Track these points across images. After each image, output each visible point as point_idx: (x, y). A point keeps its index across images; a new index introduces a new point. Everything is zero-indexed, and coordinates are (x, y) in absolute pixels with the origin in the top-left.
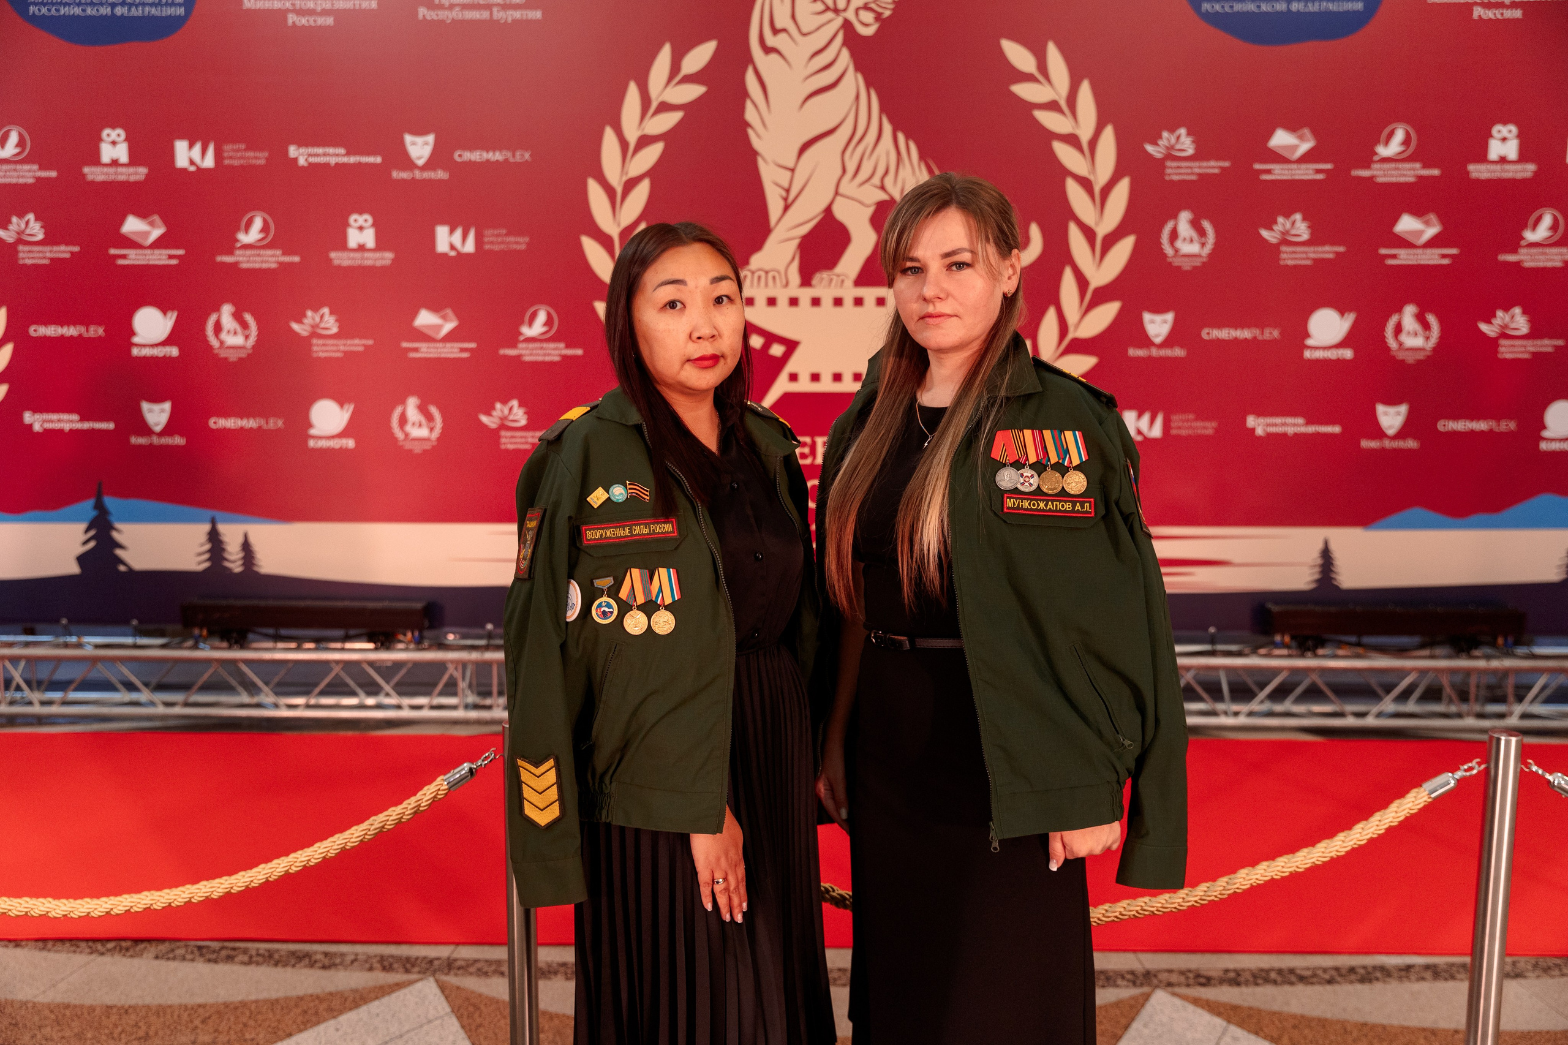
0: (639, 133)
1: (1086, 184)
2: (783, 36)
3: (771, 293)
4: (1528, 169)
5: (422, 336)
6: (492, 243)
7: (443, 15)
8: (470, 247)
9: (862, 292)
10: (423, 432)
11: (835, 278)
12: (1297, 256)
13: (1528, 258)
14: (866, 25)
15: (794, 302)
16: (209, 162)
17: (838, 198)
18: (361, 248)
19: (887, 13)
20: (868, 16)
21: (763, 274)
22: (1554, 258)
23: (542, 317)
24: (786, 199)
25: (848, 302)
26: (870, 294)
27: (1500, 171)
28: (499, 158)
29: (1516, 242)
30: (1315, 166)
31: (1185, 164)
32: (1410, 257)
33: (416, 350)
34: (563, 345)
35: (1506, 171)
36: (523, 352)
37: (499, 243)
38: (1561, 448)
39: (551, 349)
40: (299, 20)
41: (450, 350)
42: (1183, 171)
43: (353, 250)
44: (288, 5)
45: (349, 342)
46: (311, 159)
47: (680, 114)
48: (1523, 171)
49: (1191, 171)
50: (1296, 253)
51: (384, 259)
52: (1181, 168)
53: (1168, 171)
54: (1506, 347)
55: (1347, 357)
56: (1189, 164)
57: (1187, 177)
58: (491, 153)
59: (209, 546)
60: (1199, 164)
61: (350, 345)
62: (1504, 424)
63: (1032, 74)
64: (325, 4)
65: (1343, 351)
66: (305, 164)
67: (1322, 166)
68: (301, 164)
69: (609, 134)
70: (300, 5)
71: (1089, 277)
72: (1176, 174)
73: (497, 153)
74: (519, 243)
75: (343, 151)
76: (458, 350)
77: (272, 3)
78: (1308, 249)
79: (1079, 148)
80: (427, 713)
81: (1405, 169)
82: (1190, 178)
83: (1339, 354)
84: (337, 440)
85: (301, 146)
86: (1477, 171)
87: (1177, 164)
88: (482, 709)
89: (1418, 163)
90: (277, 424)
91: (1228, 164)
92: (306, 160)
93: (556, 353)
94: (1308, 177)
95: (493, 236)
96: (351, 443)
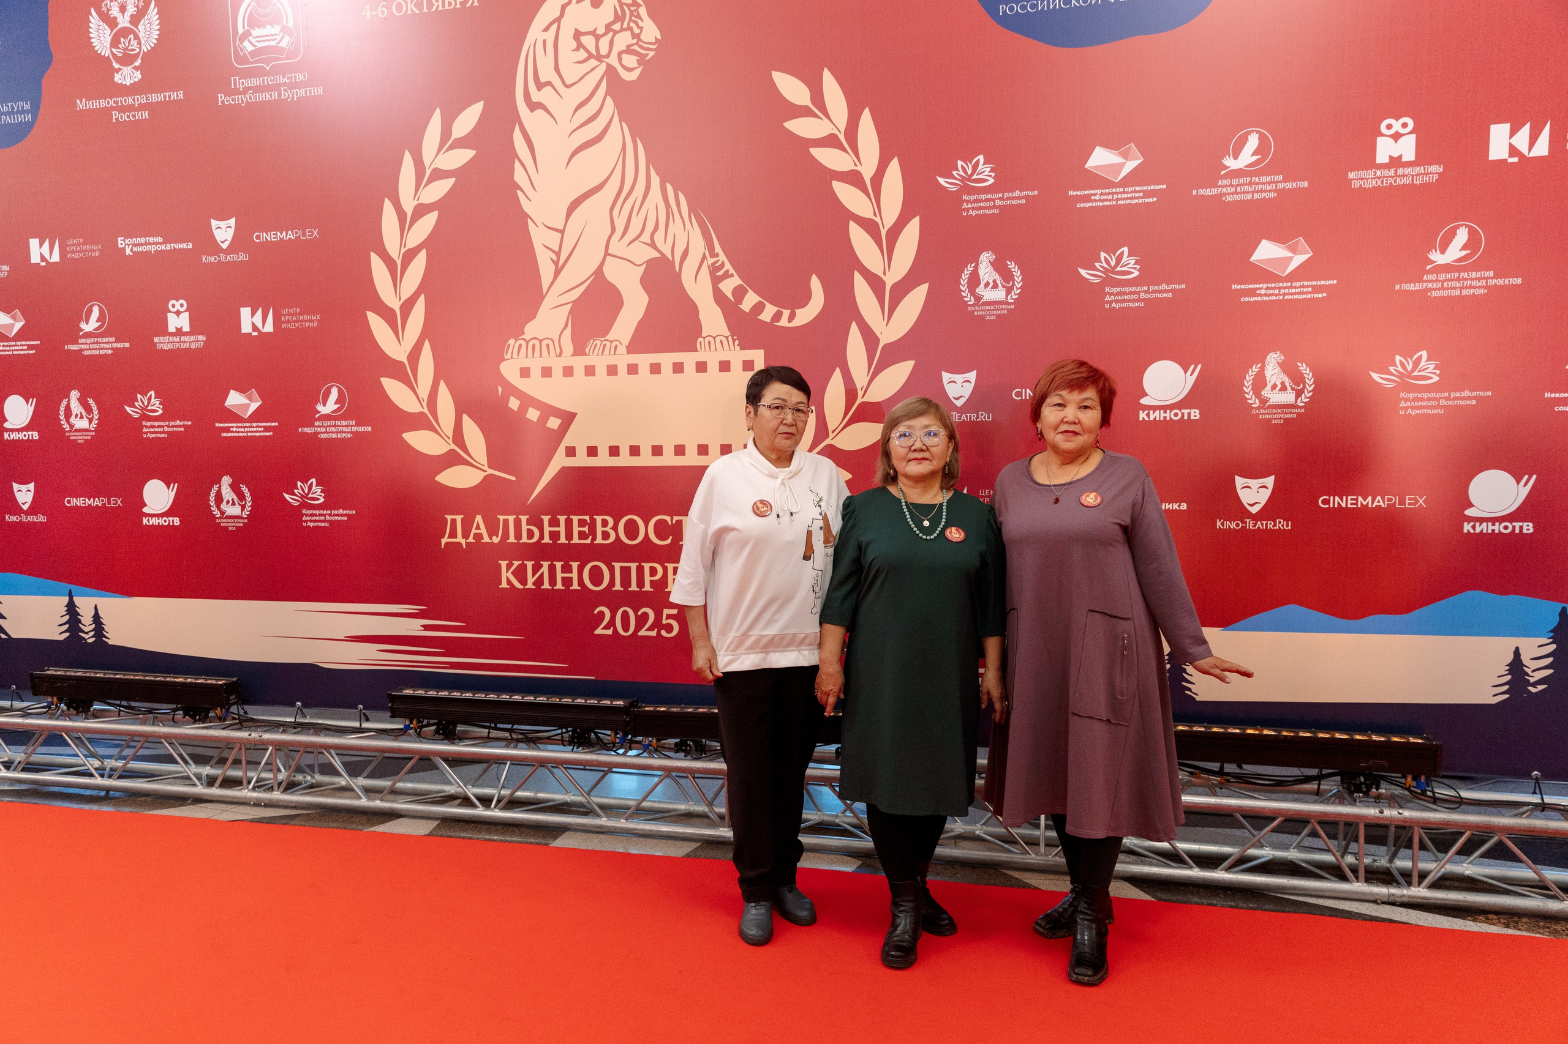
0: (416, 203)
1: (870, 227)
2: (549, 88)
3: (546, 362)
4: (1431, 172)
5: (232, 416)
6: (288, 322)
7: (238, 99)
8: (269, 327)
9: (635, 358)
11: (608, 344)
12: (1128, 297)
13: (1433, 286)
14: (630, 70)
15: (568, 371)
16: (56, 258)
17: (608, 257)
18: (179, 332)
19: (651, 54)
20: (630, 61)
21: (537, 342)
22: (1477, 283)
23: (334, 394)
24: (556, 263)
25: (622, 370)
26: (644, 360)
27: (1392, 177)
28: (292, 237)
29: (1419, 267)
30: (1145, 188)
31: (983, 197)
32: (1272, 292)
33: (228, 430)
34: (353, 423)
35: (1399, 176)
36: (319, 430)
37: (295, 322)
38: (1493, 530)
39: (343, 426)
40: (121, 116)
41: (255, 429)
42: (982, 204)
43: (172, 334)
44: (112, 103)
45: (172, 423)
46: (135, 249)
47: (452, 181)
48: (1425, 174)
49: (991, 204)
50: (1125, 293)
51: (197, 341)
52: (981, 201)
53: (965, 206)
54: (1411, 401)
55: (1192, 418)
56: (989, 196)
57: (987, 212)
58: (284, 233)
59: (68, 617)
60: (1001, 195)
61: (173, 426)
62: (1410, 499)
63: (807, 107)
64: (142, 99)
65: (1189, 411)
66: (131, 254)
67: (1153, 187)
68: (127, 254)
69: (388, 205)
70: (121, 101)
71: (878, 334)
72: (973, 209)
73: (290, 232)
74: (312, 321)
75: (160, 240)
76: (262, 429)
77: (99, 102)
78: (1139, 289)
79: (862, 187)
80: (215, 791)
81: (1263, 183)
82: (992, 211)
83: (1183, 414)
84: (165, 518)
85: (126, 237)
86: (1362, 179)
87: (975, 197)
88: (265, 791)
89: (1276, 174)
90: (117, 502)
91: (1036, 193)
92: (132, 250)
93: (347, 430)
94: (1135, 201)
95: (289, 315)
96: (177, 521)
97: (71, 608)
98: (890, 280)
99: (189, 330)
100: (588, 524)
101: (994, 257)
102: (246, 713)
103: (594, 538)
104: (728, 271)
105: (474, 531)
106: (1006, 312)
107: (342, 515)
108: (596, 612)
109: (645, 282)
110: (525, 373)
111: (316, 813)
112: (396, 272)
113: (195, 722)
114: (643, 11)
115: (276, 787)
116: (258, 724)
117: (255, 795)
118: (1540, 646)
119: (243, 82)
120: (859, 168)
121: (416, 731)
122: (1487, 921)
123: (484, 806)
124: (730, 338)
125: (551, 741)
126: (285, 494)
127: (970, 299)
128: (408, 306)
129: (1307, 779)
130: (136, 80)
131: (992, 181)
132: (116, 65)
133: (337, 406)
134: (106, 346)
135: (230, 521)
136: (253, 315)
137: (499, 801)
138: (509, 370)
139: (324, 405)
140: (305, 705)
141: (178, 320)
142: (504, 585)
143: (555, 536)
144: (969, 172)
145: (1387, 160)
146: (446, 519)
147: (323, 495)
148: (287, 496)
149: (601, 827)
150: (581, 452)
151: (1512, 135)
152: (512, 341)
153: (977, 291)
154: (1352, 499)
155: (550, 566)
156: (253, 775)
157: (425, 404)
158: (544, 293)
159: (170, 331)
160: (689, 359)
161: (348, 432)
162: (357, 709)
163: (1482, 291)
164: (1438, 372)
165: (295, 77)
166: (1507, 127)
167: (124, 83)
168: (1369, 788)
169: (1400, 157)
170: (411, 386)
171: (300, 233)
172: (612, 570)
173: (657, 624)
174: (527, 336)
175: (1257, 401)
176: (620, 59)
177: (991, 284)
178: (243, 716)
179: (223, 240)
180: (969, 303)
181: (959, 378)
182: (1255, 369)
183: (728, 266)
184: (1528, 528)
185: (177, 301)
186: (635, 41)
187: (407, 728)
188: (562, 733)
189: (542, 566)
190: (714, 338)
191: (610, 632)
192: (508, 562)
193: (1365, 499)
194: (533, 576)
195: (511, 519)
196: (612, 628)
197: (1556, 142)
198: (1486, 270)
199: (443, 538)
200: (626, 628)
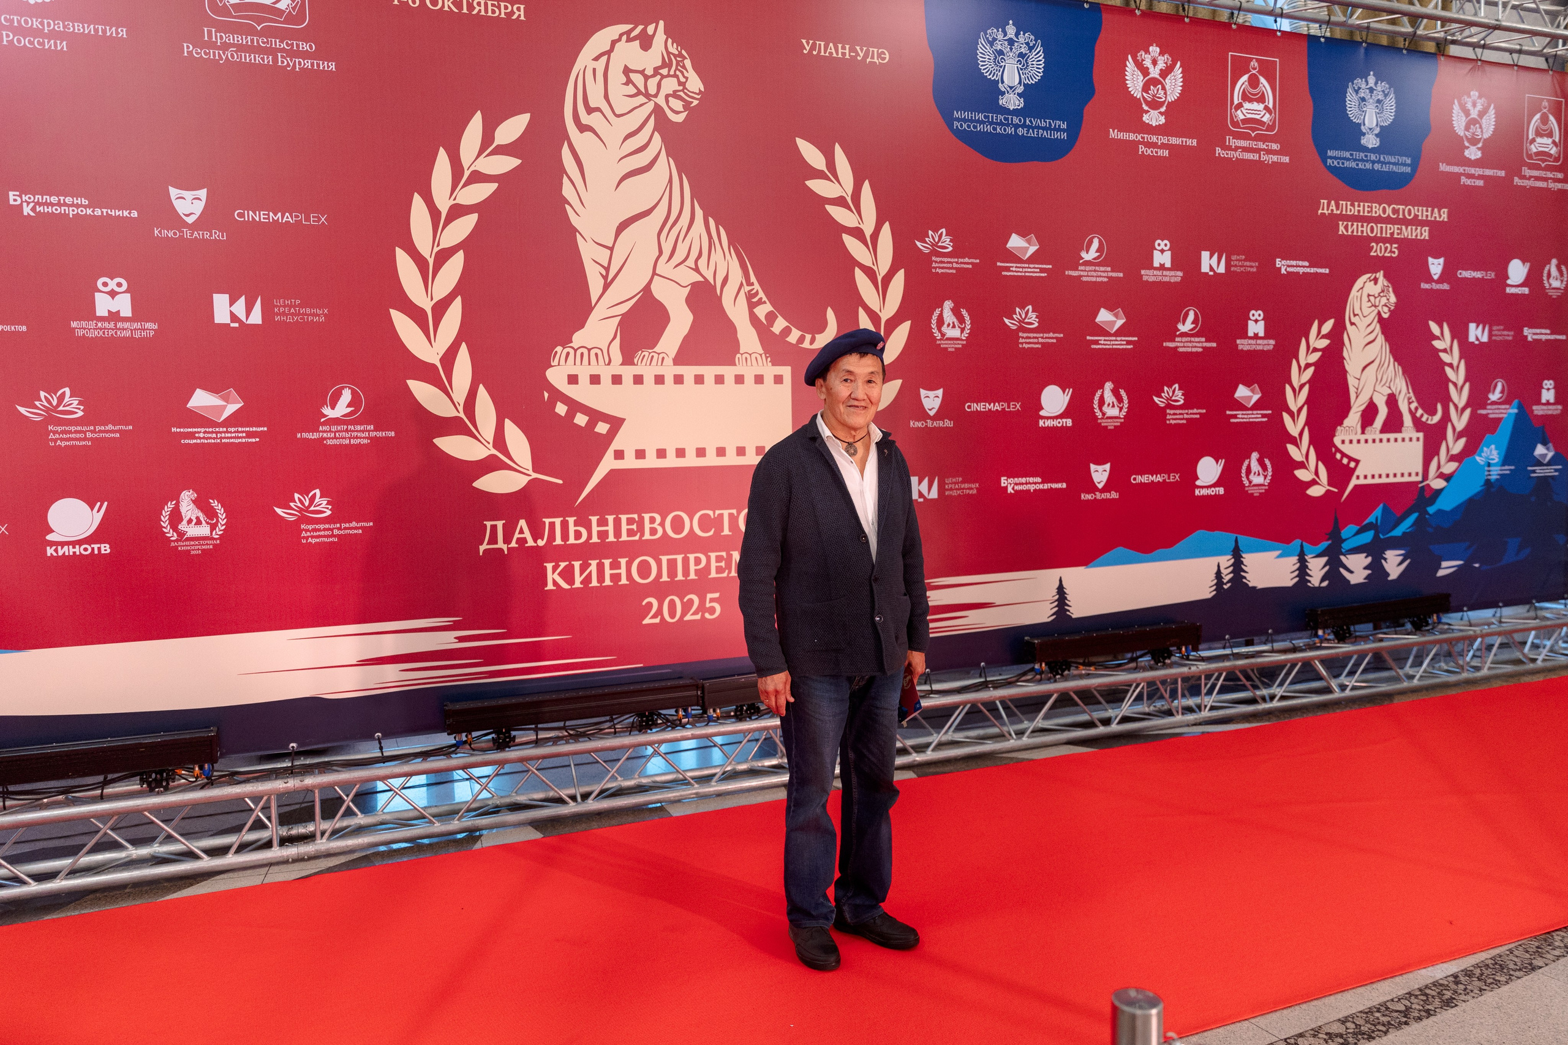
0: (452, 202)
1: (870, 273)
2: (598, 114)
3: (595, 370)
4: (1177, 276)
5: (200, 419)
6: (284, 314)
7: (214, 54)
8: (256, 318)
10: (204, 530)
11: (656, 356)
12: (1031, 340)
13: (1184, 346)
15: (617, 380)
18: (114, 316)
19: (696, 102)
21: (585, 352)
22: (1198, 345)
23: (346, 396)
24: (605, 278)
25: (669, 380)
27: (1161, 276)
28: (290, 219)
29: (1173, 333)
30: (1040, 266)
31: (946, 260)
32: (1106, 342)
33: (192, 436)
34: (372, 427)
35: (1164, 276)
36: (325, 435)
37: (292, 314)
38: (1207, 493)
39: (357, 431)
40: (19, 40)
41: (233, 435)
42: (945, 265)
43: (102, 319)
45: (99, 428)
46: (40, 209)
47: (494, 186)
48: (1175, 276)
49: (950, 265)
50: (1030, 338)
51: (144, 330)
52: (944, 262)
53: (934, 265)
54: (1171, 415)
55: (1068, 425)
56: (949, 260)
57: (948, 271)
58: (279, 214)
60: (956, 260)
61: (101, 432)
62: (1172, 476)
64: (57, 26)
65: (1066, 420)
66: (31, 214)
67: (1044, 266)
68: (25, 213)
70: (19, 21)
72: (940, 268)
73: (287, 214)
74: (319, 315)
75: (84, 202)
76: (244, 435)
78: (1038, 335)
81: (1100, 271)
82: (951, 271)
83: (1063, 422)
84: (85, 546)
85: (25, 192)
86: (1147, 275)
87: (940, 259)
89: (1108, 266)
91: (978, 261)
92: (32, 209)
93: (363, 435)
94: (1035, 275)
95: (285, 306)
96: (106, 549)
99: (130, 315)
100: (637, 522)
103: (642, 534)
104: (761, 298)
105: (517, 535)
106: (960, 346)
107: (356, 528)
108: (644, 603)
110: (573, 379)
112: (427, 271)
114: (688, 63)
118: (1228, 561)
119: (222, 36)
120: (861, 226)
124: (763, 356)
126: (276, 509)
127: (938, 335)
131: (950, 249)
135: (192, 543)
139: (333, 408)
142: (550, 586)
143: (603, 535)
144: (937, 240)
145: (1158, 266)
146: (485, 525)
147: (330, 507)
148: (279, 511)
150: (630, 455)
152: (559, 349)
154: (1148, 476)
155: (598, 563)
157: (461, 409)
159: (98, 314)
161: (364, 438)
162: (375, 737)
163: (1200, 350)
164: (1183, 397)
165: (300, 45)
168: (1164, 657)
171: (302, 216)
172: (659, 563)
173: (702, 608)
174: (575, 344)
176: (667, 102)
177: (951, 325)
180: (938, 338)
181: (931, 394)
183: (761, 294)
184: (1221, 491)
186: (681, 88)
187: (461, 743)
189: (590, 564)
190: (750, 355)
191: (657, 620)
192: (554, 564)
193: (1152, 476)
194: (581, 576)
195: (558, 521)
196: (659, 617)
197: (1228, 266)
198: (1202, 337)
199: (482, 544)
200: (672, 615)
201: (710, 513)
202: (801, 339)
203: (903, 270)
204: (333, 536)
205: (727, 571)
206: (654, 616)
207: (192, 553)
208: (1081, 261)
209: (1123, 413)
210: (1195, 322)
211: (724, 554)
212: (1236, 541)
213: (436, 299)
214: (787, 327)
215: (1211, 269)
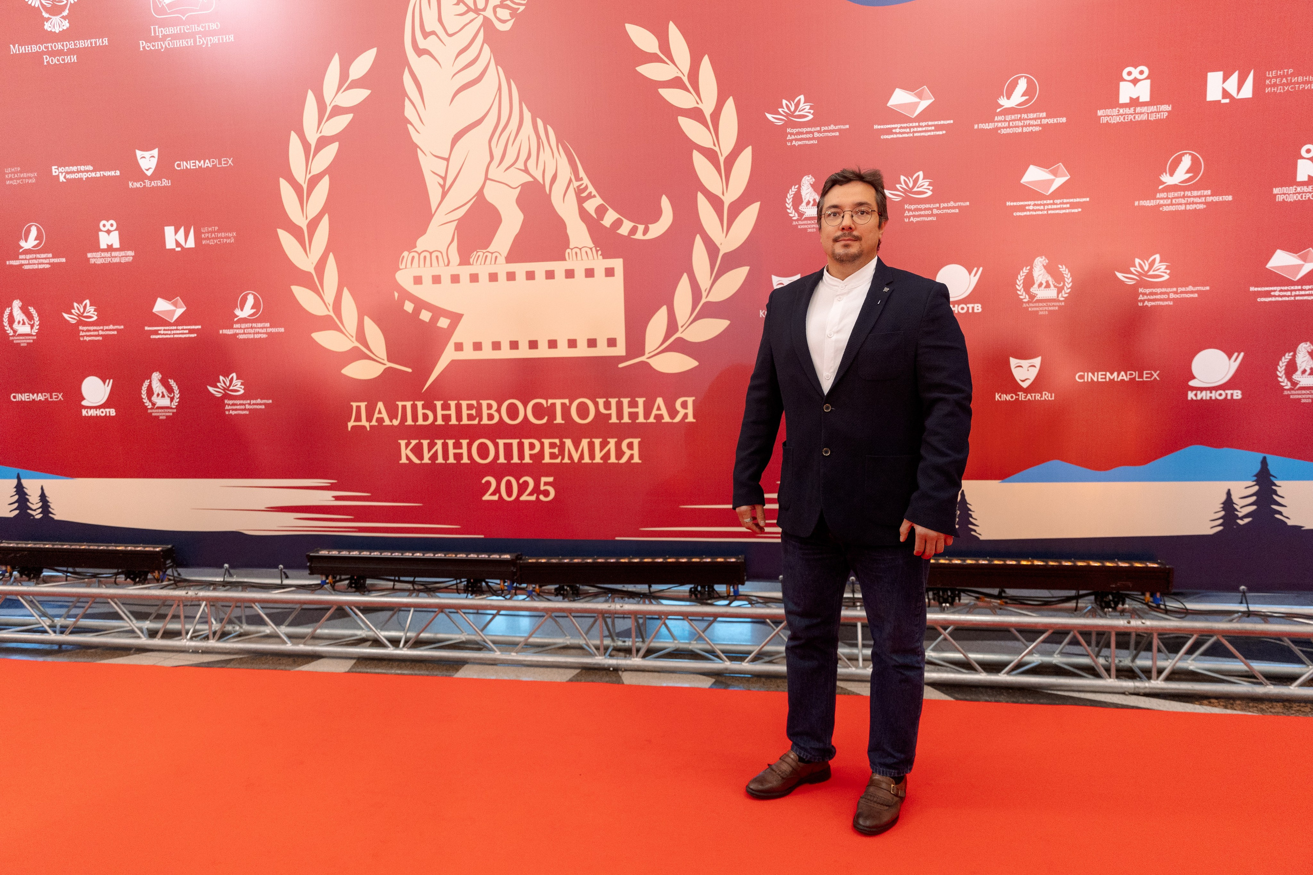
0: (319, 135)
1: (710, 155)
2: (433, 37)
4: (1163, 110)
5: (160, 320)
6: (208, 238)
7: (158, 45)
8: (191, 243)
9: (512, 267)
10: (165, 402)
12: (922, 213)
13: (1166, 203)
14: (504, 22)
15: (455, 279)
17: (488, 181)
18: (110, 248)
19: (522, 8)
20: (504, 14)
22: (1199, 200)
23: (250, 301)
24: (443, 187)
25: (502, 277)
26: (521, 269)
27: (1132, 114)
28: (209, 165)
29: (1152, 187)
30: (936, 123)
31: (805, 130)
32: (1038, 208)
33: (156, 332)
34: (268, 325)
35: (1138, 114)
36: (238, 331)
37: (213, 238)
38: (1211, 397)
39: (258, 328)
40: (52, 60)
41: (181, 332)
42: (804, 136)
43: (104, 250)
44: (42, 48)
45: (106, 328)
46: (68, 176)
48: (1157, 112)
49: (810, 136)
50: (921, 210)
51: (127, 256)
52: (802, 133)
53: (789, 137)
54: (1147, 295)
55: (976, 311)
56: (809, 129)
57: (807, 142)
58: (202, 162)
59: (17, 497)
60: (818, 129)
61: (107, 330)
62: (1147, 374)
63: (656, 54)
64: (71, 45)
65: (972, 305)
66: (65, 180)
67: (942, 122)
68: (61, 181)
69: (294, 138)
70: (51, 47)
71: (718, 243)
72: (796, 140)
73: (207, 161)
74: (229, 238)
75: (91, 168)
76: (187, 331)
77: (31, 47)
78: (932, 206)
79: (704, 122)
80: (157, 642)
81: (1030, 119)
82: (811, 142)
83: (968, 308)
84: (102, 410)
85: (59, 166)
86: (1108, 116)
87: (797, 130)
88: (201, 640)
89: (1041, 111)
90: (58, 397)
91: (847, 126)
92: (65, 177)
93: (263, 331)
94: (929, 134)
95: (208, 233)
96: (113, 412)
97: (20, 489)
98: (728, 199)
100: (476, 408)
101: (814, 180)
102: (179, 574)
103: (481, 420)
104: (591, 193)
105: (376, 415)
107: (260, 404)
108: (483, 481)
109: (520, 202)
110: (418, 280)
111: (248, 657)
112: (302, 195)
113: (135, 583)
115: (211, 636)
116: (191, 584)
117: (193, 644)
118: (1246, 488)
119: (162, 31)
120: (700, 106)
121: (331, 585)
122: (1210, 704)
123: (393, 645)
124: (594, 249)
125: (447, 590)
128: (313, 224)
129: (1068, 599)
130: (65, 28)
131: (811, 117)
132: (46, 15)
133: (253, 311)
134: (44, 261)
136: (176, 232)
137: (406, 642)
138: (404, 278)
140: (232, 567)
141: (109, 237)
142: (404, 460)
143: (446, 418)
144: (792, 109)
145: (1128, 101)
146: (352, 406)
149: (495, 660)
151: (1224, 81)
152: (405, 254)
153: (800, 208)
154: (1102, 375)
155: (443, 443)
156: (191, 627)
157: (331, 308)
158: (433, 212)
160: (559, 267)
161: (263, 333)
162: (278, 568)
163: (1202, 207)
164: (1168, 271)
165: (209, 26)
166: (1220, 74)
167: (53, 30)
168: (1116, 604)
169: (1138, 98)
170: (318, 292)
171: (216, 161)
172: (496, 446)
173: (536, 490)
174: (419, 248)
175: (1027, 297)
178: (176, 577)
179: (147, 168)
180: (794, 218)
182: (1025, 270)
183: (591, 189)
184: (1237, 394)
185: (108, 221)
187: (324, 583)
188: (457, 584)
189: (436, 443)
190: (580, 249)
191: (496, 498)
192: (406, 441)
193: (1112, 374)
194: (429, 452)
195: (409, 404)
196: (498, 495)
197: (1258, 86)
198: (1207, 189)
199: (350, 421)
200: (509, 494)
201: (543, 402)
202: (634, 231)
203: (750, 148)
204: (245, 409)
205: (560, 457)
206: (493, 494)
207: (161, 418)
208: (998, 110)
209: (1064, 294)
210: (1194, 168)
211: (557, 441)
212: (1264, 462)
213: (310, 218)
214: (619, 219)
215: (1225, 94)
